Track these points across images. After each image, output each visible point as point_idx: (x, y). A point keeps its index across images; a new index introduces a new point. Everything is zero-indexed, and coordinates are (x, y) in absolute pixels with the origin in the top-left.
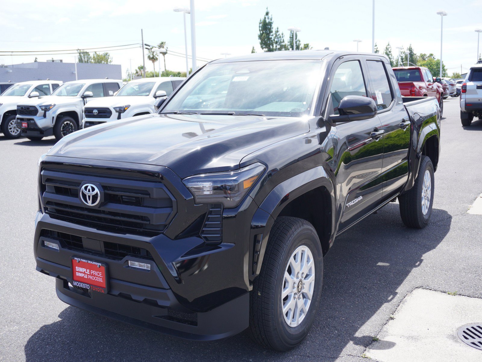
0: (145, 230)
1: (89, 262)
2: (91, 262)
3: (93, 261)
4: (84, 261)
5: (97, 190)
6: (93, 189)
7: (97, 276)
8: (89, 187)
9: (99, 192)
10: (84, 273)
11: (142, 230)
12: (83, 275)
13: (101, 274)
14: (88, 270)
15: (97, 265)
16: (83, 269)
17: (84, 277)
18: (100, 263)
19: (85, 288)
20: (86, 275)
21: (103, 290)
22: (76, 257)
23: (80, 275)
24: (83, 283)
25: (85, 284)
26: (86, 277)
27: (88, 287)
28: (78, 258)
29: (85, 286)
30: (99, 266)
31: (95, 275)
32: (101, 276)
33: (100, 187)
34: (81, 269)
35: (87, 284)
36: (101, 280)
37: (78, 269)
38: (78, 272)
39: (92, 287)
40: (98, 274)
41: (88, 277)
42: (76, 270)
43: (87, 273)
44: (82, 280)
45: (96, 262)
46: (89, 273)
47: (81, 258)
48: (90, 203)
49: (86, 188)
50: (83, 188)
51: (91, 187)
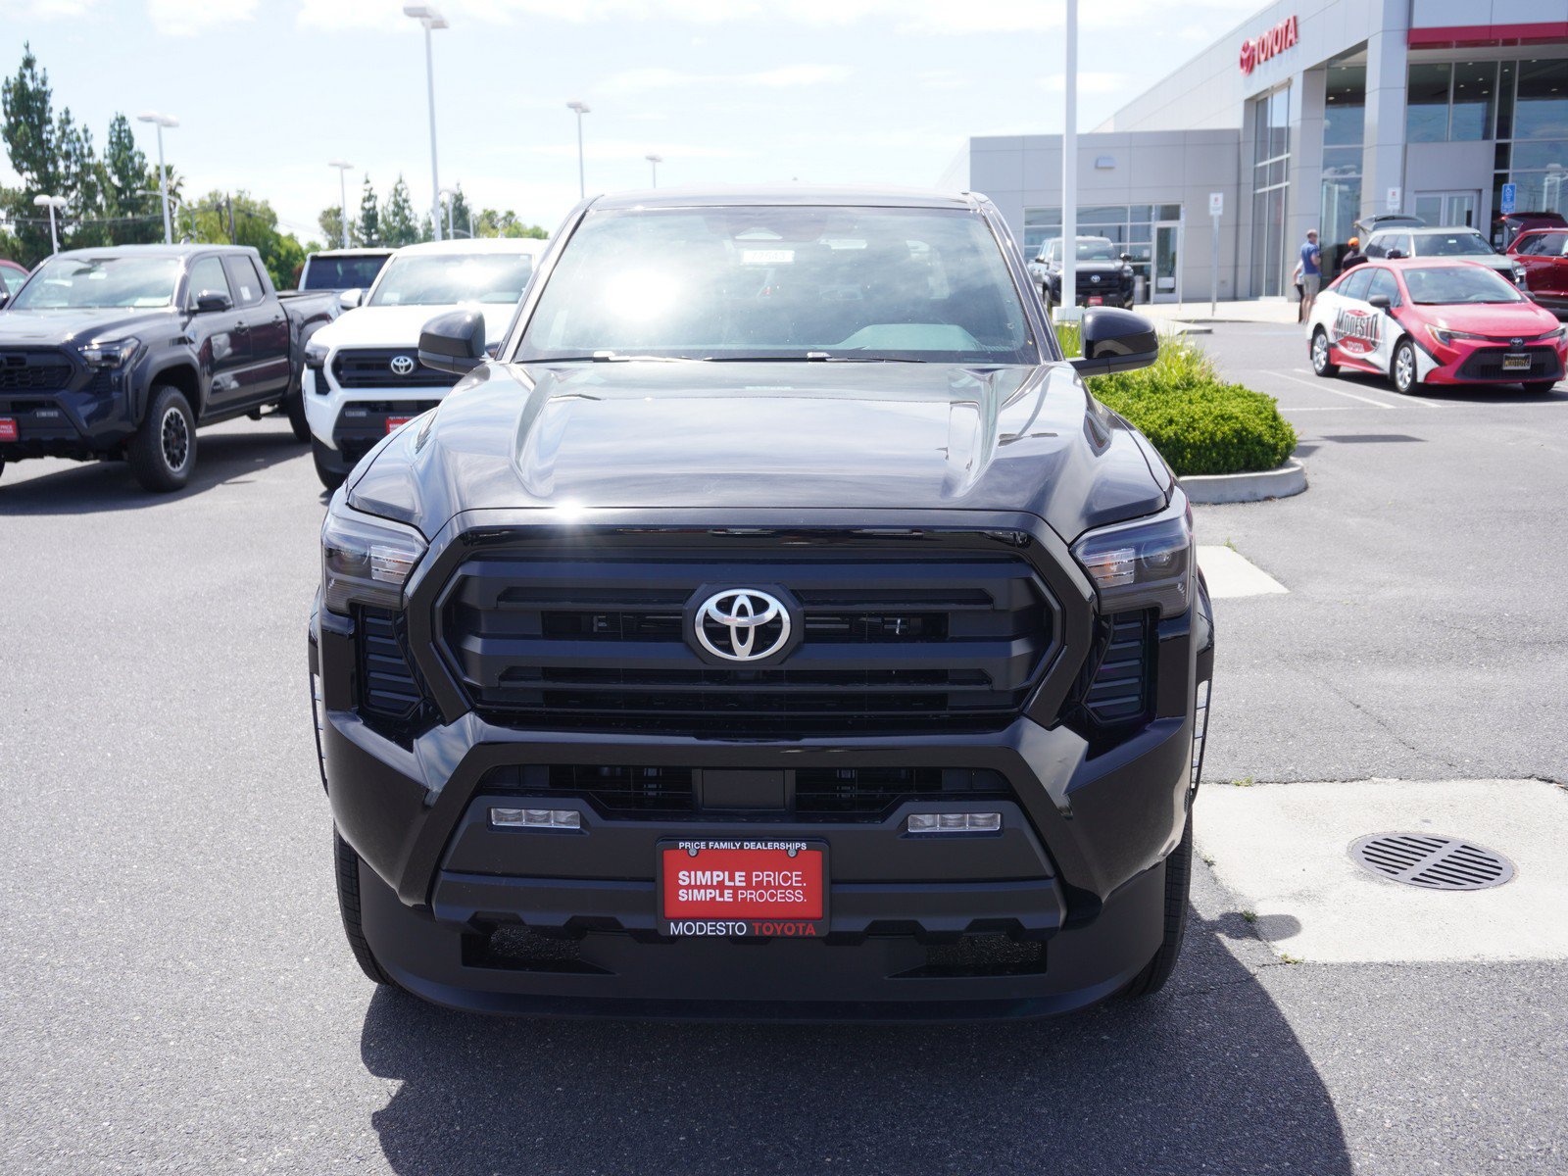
0: (955, 712)
1: (750, 845)
2: (761, 846)
4: (724, 845)
5: (775, 607)
6: (761, 606)
7: (778, 887)
8: (743, 600)
9: (785, 614)
10: (721, 886)
13: (797, 876)
14: (737, 874)
15: (787, 851)
16: (715, 873)
17: (718, 899)
18: (801, 841)
19: (726, 936)
20: (726, 892)
21: (810, 925)
22: (684, 841)
23: (699, 895)
24: (717, 920)
25: (725, 919)
26: (726, 899)
27: (740, 929)
28: (694, 840)
29: (727, 927)
30: (792, 854)
31: (769, 886)
32: (797, 882)
33: (794, 597)
34: (703, 877)
35: (736, 920)
36: (798, 897)
37: (687, 879)
38: (688, 887)
39: (757, 926)
40: (786, 879)
41: (735, 895)
42: (681, 882)
43: (732, 884)
44: (708, 912)
45: (780, 841)
46: (744, 884)
47: (707, 838)
48: (743, 653)
49: (725, 606)
50: (710, 605)
51: (752, 599)
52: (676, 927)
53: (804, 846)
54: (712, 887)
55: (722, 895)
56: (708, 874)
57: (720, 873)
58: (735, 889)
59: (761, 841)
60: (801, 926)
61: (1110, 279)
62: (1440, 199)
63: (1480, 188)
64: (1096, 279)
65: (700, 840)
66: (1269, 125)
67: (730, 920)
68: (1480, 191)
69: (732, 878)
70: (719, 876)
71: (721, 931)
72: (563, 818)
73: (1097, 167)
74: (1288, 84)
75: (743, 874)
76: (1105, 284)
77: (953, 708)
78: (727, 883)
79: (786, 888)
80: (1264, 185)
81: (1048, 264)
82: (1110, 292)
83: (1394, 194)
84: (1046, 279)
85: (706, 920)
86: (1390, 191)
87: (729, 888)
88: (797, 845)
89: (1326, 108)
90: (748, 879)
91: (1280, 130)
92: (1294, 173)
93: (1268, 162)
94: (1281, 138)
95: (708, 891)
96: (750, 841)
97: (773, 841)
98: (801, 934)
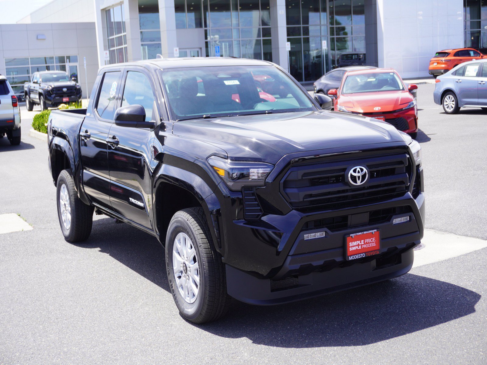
0: (397, 193)
1: (365, 233)
2: (367, 232)
3: (368, 231)
4: (360, 233)
5: (365, 170)
6: (362, 170)
7: (371, 243)
8: (358, 169)
9: (367, 171)
10: (358, 245)
11: (395, 193)
12: (357, 247)
13: (374, 239)
14: (362, 241)
15: (372, 232)
16: (357, 242)
17: (358, 249)
18: (375, 229)
19: (361, 258)
20: (360, 246)
21: (378, 251)
22: (351, 234)
23: (354, 248)
24: (358, 254)
25: (360, 254)
26: (360, 248)
27: (363, 255)
28: (353, 234)
29: (361, 256)
30: (374, 233)
31: (369, 243)
32: (374, 240)
33: (368, 167)
34: (355, 243)
35: (362, 253)
36: (374, 245)
37: (351, 244)
38: (352, 247)
39: (367, 254)
40: (372, 240)
41: (361, 247)
42: (350, 246)
43: (361, 244)
44: (356, 252)
45: (371, 230)
46: (363, 243)
47: (356, 233)
48: (359, 183)
49: (355, 171)
50: (351, 171)
51: (360, 168)
52: (350, 257)
53: (376, 230)
54: (357, 246)
55: (359, 248)
56: (356, 242)
57: (358, 241)
58: (361, 245)
59: (367, 231)
60: (376, 252)
61: (71, 90)
62: (187, 52)
63: (200, 47)
64: (65, 90)
65: (354, 233)
66: (112, 20)
67: (361, 253)
68: (201, 48)
69: (361, 243)
70: (358, 242)
71: (360, 257)
72: (319, 235)
73: (37, 39)
74: (121, 3)
75: (363, 241)
76: (69, 91)
77: (397, 192)
78: (360, 244)
79: (372, 243)
80: (113, 46)
81: (39, 84)
82: (72, 95)
83: (176, 50)
84: (41, 91)
85: (356, 255)
86: (175, 49)
87: (360, 245)
88: (374, 230)
89: (139, 13)
90: (364, 242)
91: (119, 23)
92: (129, 42)
93: (115, 36)
94: (120, 26)
95: (356, 247)
96: (365, 231)
97: (369, 230)
98: (376, 254)
